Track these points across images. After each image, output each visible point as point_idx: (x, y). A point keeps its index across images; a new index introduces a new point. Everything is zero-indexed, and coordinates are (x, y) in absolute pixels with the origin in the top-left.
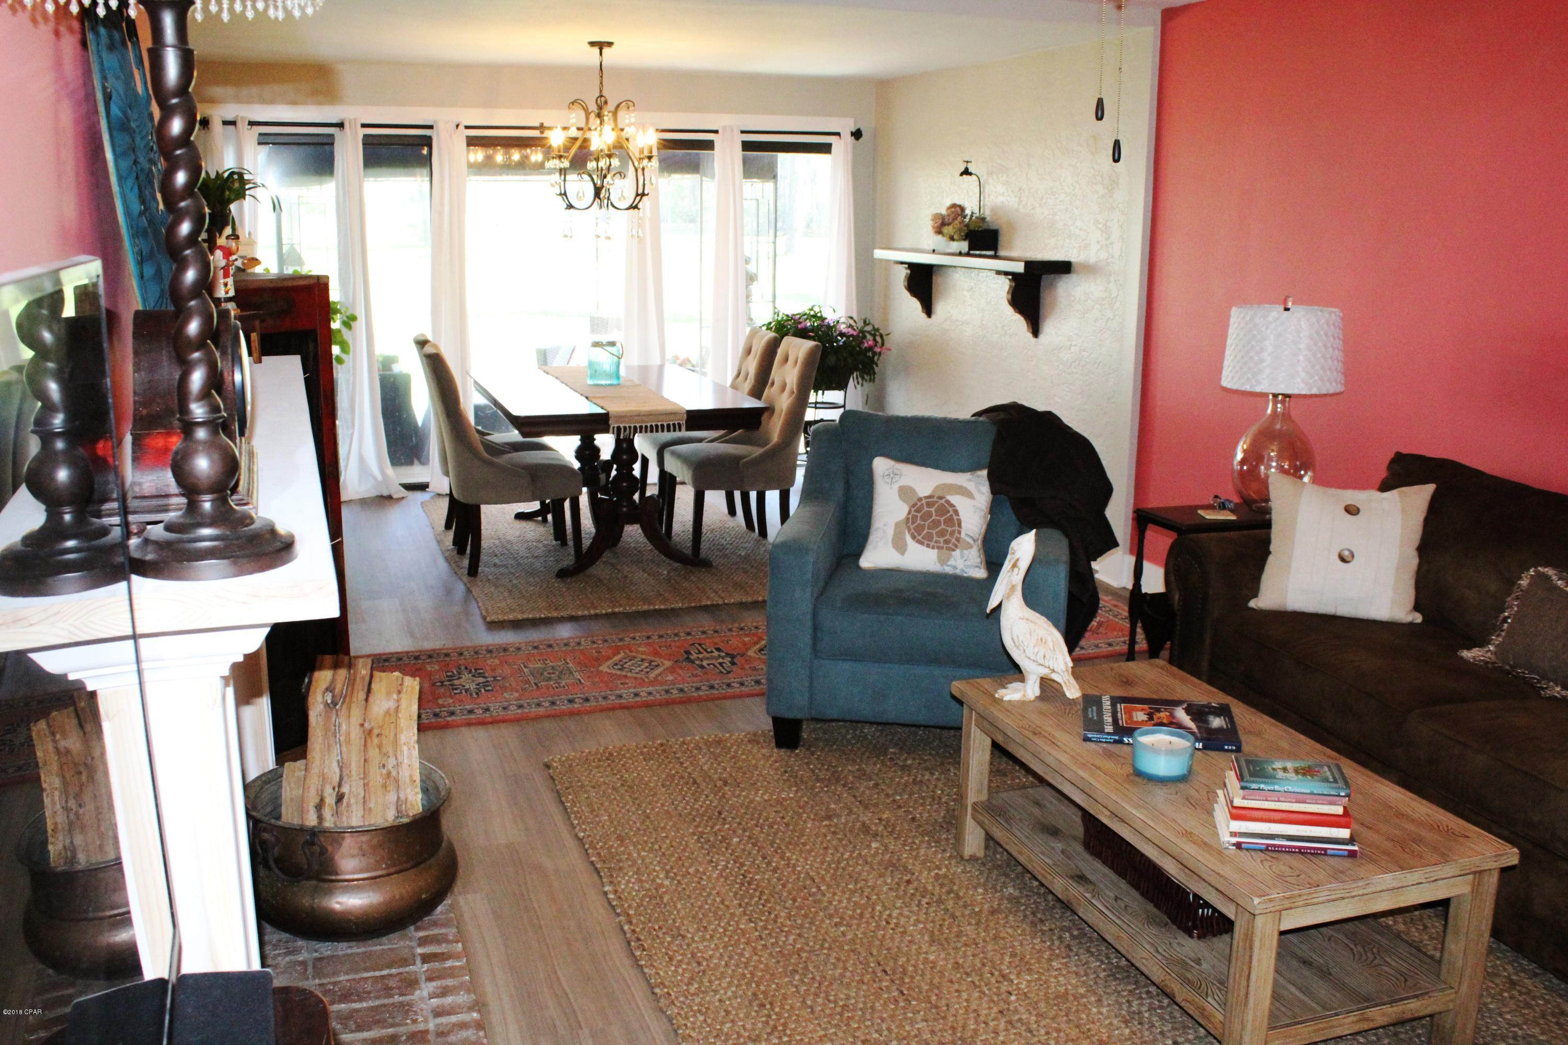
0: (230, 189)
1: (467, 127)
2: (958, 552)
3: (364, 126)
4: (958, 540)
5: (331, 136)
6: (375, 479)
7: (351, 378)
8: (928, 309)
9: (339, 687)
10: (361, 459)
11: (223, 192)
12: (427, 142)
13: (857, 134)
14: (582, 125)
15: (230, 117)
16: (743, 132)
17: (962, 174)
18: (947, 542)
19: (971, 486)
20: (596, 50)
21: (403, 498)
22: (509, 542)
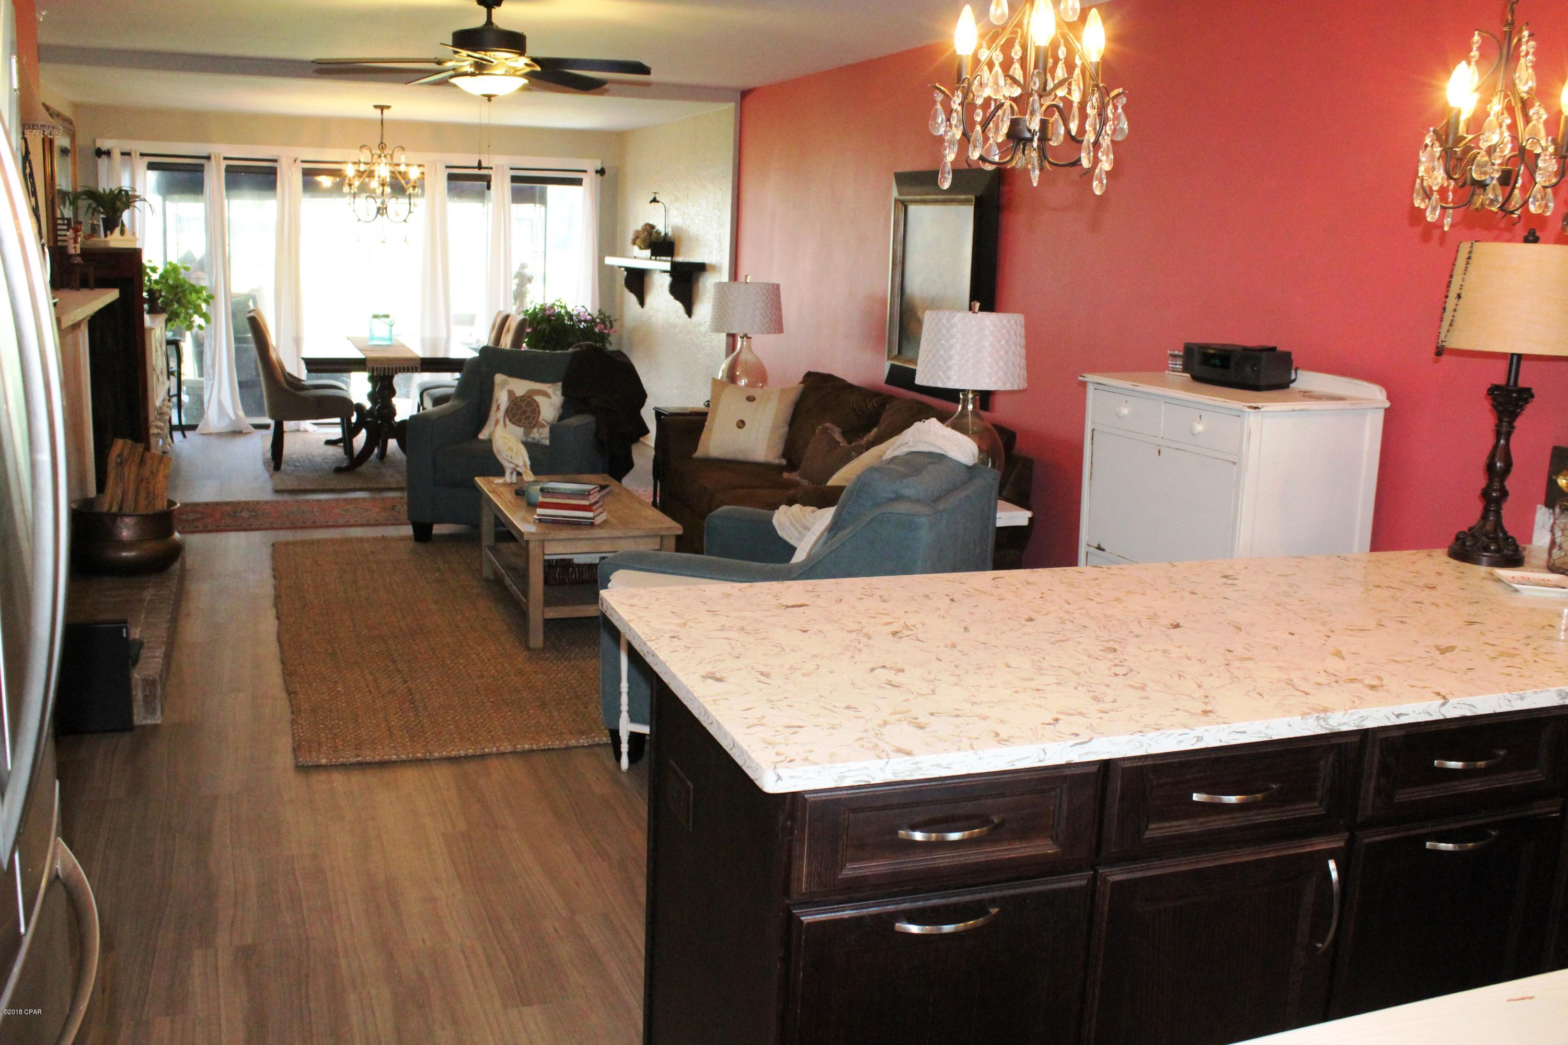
0: (120, 200)
1: (303, 162)
2: (536, 429)
3: (225, 158)
4: (537, 422)
5: (202, 165)
6: (231, 419)
7: (213, 343)
8: (642, 303)
9: (125, 454)
10: (220, 403)
11: (114, 203)
12: (272, 172)
13: (601, 172)
14: (369, 160)
15: (127, 150)
16: (511, 169)
17: (651, 202)
18: (530, 423)
19: (550, 391)
20: (379, 111)
21: (249, 433)
22: (313, 456)
